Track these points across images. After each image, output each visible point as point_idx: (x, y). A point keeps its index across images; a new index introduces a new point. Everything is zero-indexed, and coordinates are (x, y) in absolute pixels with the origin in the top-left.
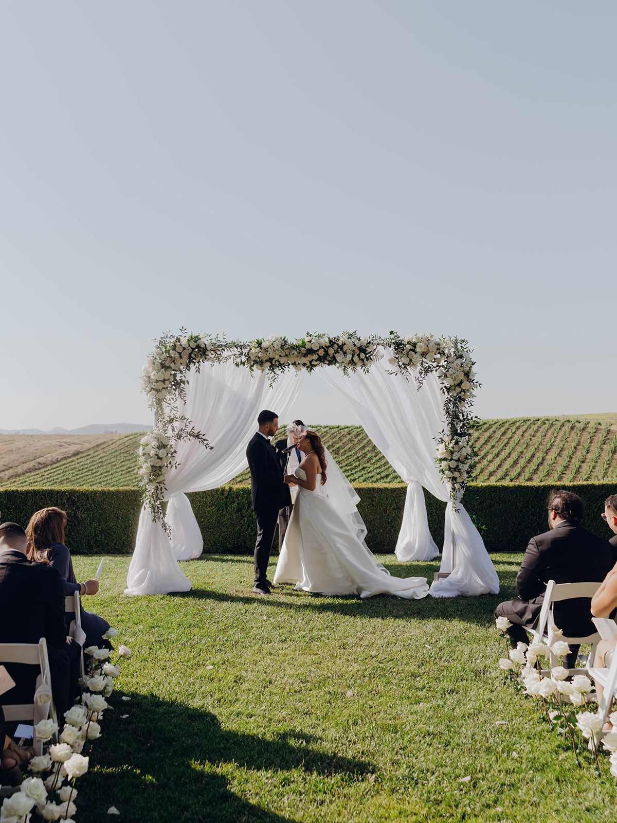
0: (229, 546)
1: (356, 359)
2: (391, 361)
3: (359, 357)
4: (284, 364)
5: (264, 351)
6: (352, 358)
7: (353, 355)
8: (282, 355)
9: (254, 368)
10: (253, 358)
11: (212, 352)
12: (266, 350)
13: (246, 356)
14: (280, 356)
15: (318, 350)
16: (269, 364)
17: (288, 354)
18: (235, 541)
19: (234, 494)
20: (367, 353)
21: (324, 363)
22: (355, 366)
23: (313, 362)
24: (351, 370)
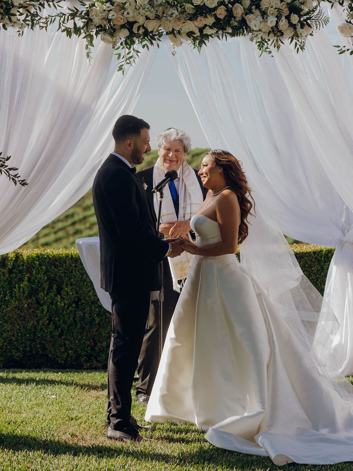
0: (17, 355)
1: (283, 24)
2: (343, 29)
3: (289, 21)
4: (152, 32)
6: (277, 22)
7: (279, 17)
8: (150, 16)
9: (98, 40)
10: (97, 21)
11: (21, 10)
12: (122, 6)
13: (83, 18)
14: (147, 18)
15: (215, 9)
16: (125, 33)
17: (160, 14)
18: (26, 347)
19: (23, 265)
20: (302, 13)
21: (226, 31)
22: (281, 38)
23: (206, 30)
24: (273, 44)
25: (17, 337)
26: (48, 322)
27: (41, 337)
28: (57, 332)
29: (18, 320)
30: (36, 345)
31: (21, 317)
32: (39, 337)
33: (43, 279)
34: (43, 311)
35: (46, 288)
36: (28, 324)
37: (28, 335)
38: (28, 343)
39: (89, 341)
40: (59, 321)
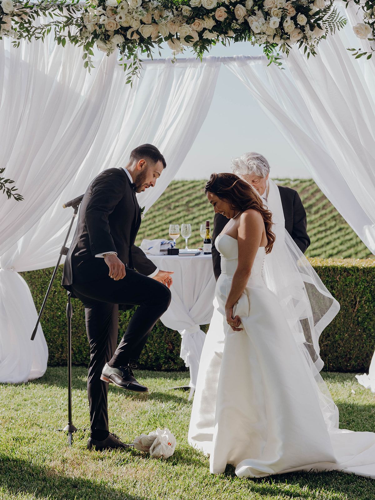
1: (289, 25)
2: (358, 30)
3: (296, 24)
4: (150, 38)
5: (110, 12)
6: (281, 24)
7: (283, 19)
8: (145, 20)
9: (95, 48)
10: (90, 28)
12: (114, 11)
13: (79, 26)
14: (142, 23)
15: (214, 10)
16: (118, 39)
20: (311, 13)
21: (228, 35)
22: (287, 41)
23: (205, 35)
24: (281, 50)
39: (168, 345)
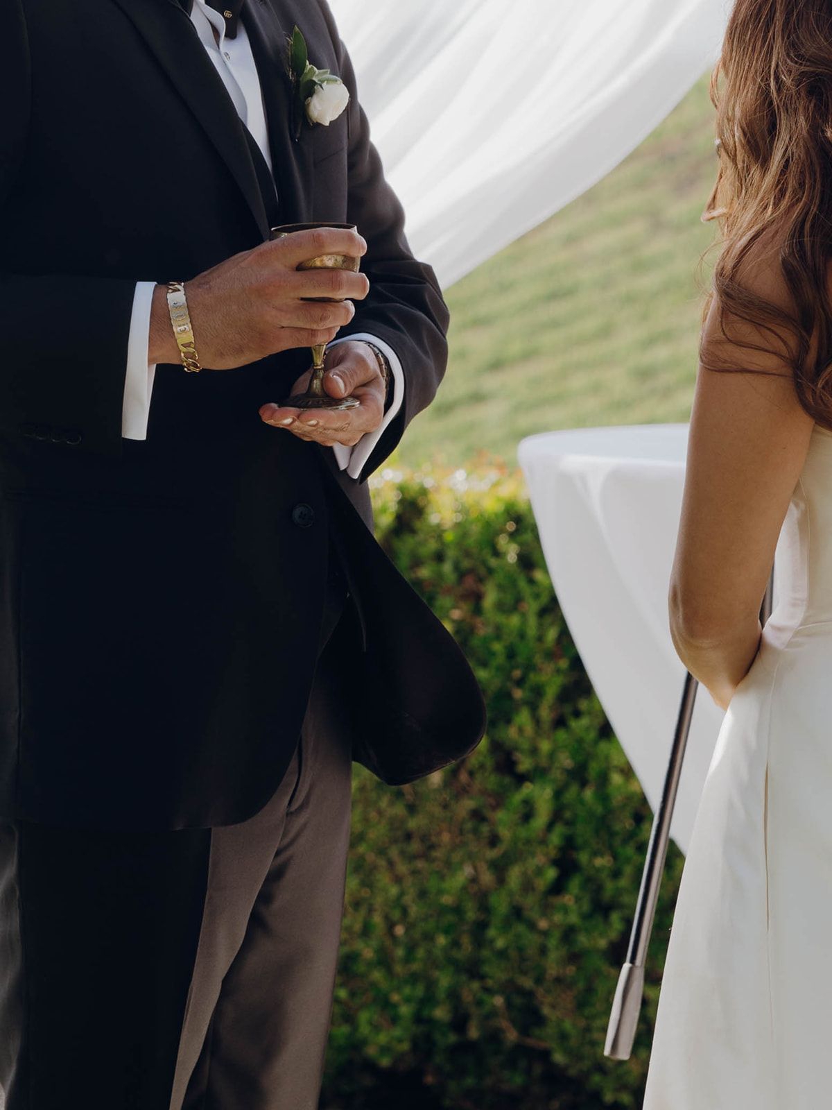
25: (388, 942)
26: (551, 874)
27: (513, 954)
28: (601, 935)
29: (394, 852)
30: (485, 997)
31: (408, 836)
32: (502, 954)
33: (540, 639)
34: (527, 815)
35: (551, 692)
36: (442, 877)
37: (442, 940)
38: (444, 980)
40: (616, 874)
